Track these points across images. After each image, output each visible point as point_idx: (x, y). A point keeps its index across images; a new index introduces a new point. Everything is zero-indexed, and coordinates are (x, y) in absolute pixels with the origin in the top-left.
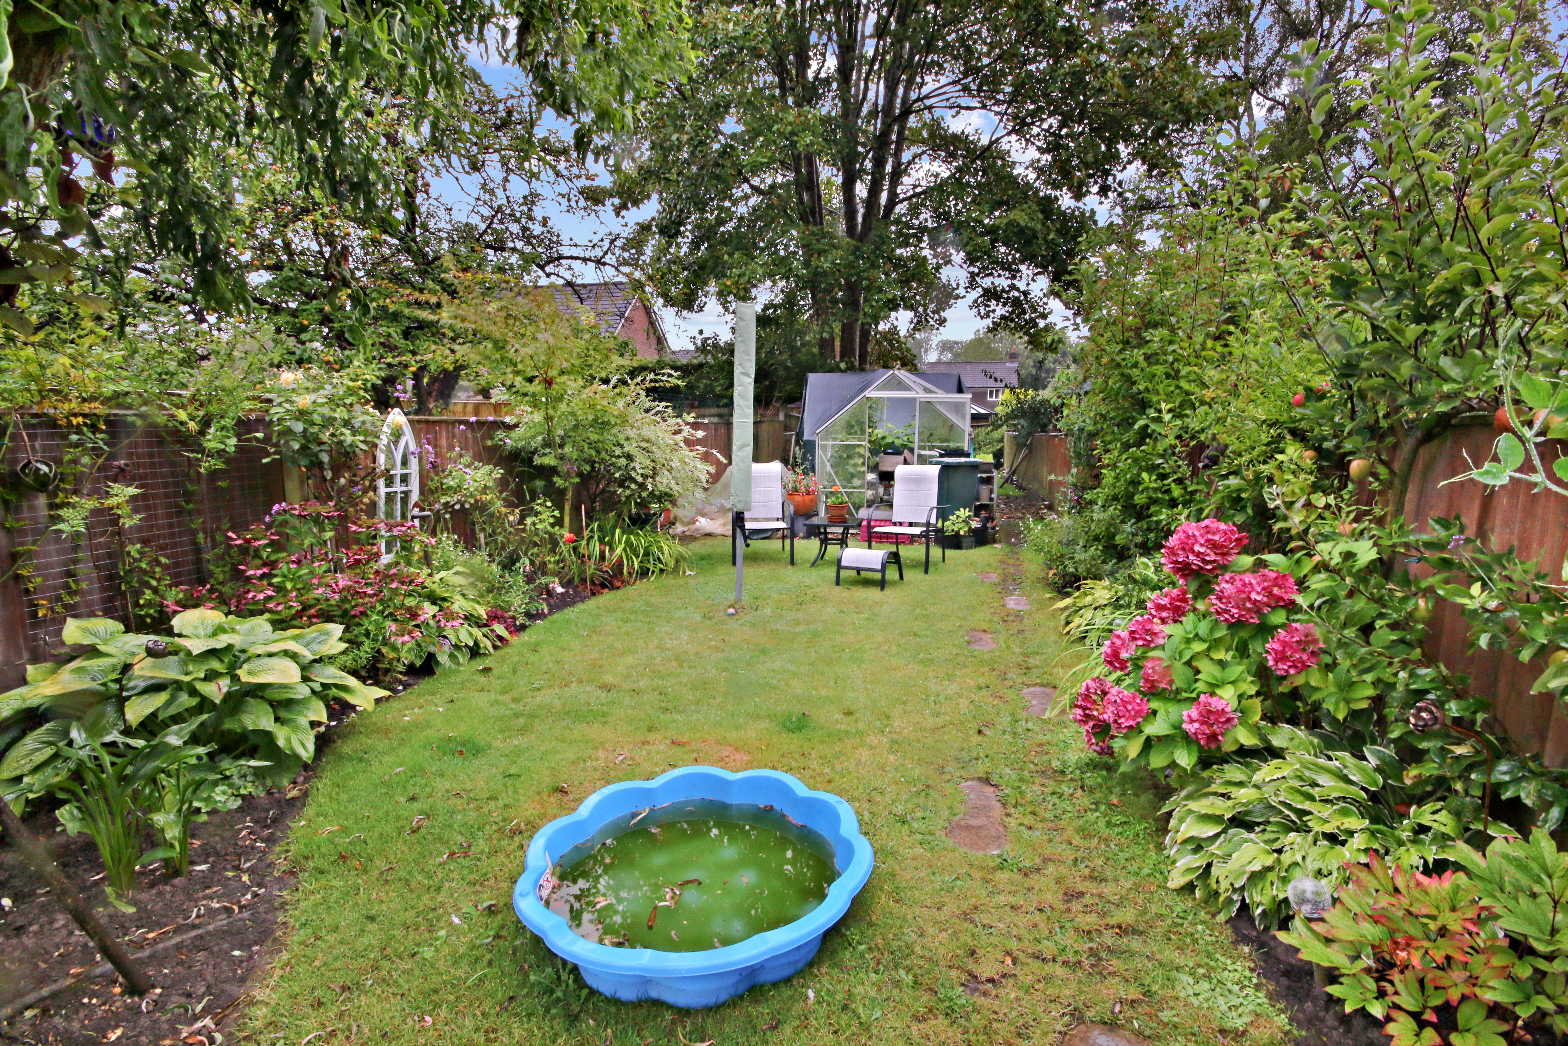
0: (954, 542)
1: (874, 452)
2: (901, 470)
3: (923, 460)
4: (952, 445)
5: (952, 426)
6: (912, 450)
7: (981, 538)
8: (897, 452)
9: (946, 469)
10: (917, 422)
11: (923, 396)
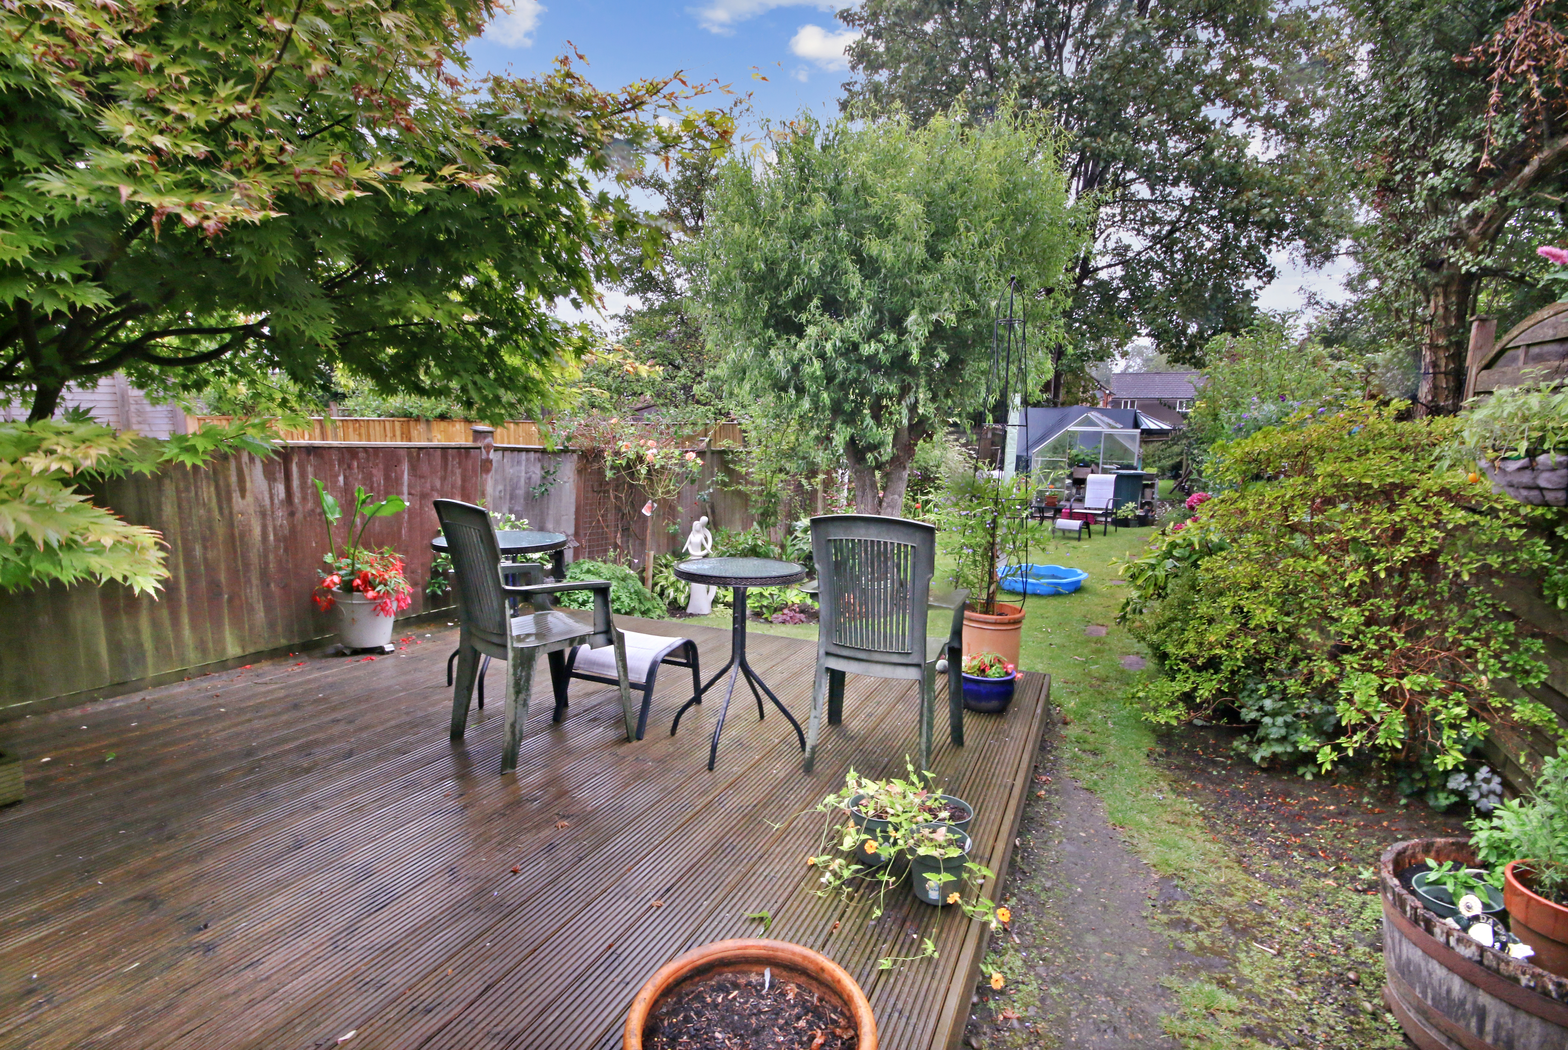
0: (1124, 523)
1: (1070, 465)
2: (1090, 477)
3: (1105, 471)
4: (1125, 462)
5: (1126, 450)
6: (1097, 465)
7: (1143, 521)
8: (1086, 465)
9: (1120, 478)
10: (1102, 446)
11: (1107, 430)
